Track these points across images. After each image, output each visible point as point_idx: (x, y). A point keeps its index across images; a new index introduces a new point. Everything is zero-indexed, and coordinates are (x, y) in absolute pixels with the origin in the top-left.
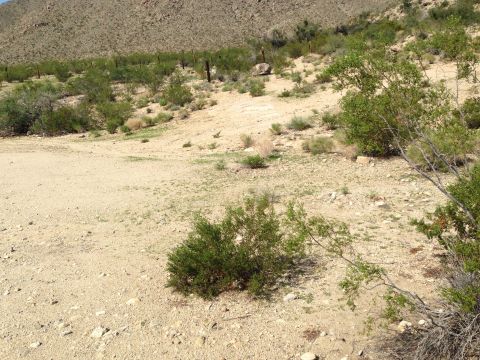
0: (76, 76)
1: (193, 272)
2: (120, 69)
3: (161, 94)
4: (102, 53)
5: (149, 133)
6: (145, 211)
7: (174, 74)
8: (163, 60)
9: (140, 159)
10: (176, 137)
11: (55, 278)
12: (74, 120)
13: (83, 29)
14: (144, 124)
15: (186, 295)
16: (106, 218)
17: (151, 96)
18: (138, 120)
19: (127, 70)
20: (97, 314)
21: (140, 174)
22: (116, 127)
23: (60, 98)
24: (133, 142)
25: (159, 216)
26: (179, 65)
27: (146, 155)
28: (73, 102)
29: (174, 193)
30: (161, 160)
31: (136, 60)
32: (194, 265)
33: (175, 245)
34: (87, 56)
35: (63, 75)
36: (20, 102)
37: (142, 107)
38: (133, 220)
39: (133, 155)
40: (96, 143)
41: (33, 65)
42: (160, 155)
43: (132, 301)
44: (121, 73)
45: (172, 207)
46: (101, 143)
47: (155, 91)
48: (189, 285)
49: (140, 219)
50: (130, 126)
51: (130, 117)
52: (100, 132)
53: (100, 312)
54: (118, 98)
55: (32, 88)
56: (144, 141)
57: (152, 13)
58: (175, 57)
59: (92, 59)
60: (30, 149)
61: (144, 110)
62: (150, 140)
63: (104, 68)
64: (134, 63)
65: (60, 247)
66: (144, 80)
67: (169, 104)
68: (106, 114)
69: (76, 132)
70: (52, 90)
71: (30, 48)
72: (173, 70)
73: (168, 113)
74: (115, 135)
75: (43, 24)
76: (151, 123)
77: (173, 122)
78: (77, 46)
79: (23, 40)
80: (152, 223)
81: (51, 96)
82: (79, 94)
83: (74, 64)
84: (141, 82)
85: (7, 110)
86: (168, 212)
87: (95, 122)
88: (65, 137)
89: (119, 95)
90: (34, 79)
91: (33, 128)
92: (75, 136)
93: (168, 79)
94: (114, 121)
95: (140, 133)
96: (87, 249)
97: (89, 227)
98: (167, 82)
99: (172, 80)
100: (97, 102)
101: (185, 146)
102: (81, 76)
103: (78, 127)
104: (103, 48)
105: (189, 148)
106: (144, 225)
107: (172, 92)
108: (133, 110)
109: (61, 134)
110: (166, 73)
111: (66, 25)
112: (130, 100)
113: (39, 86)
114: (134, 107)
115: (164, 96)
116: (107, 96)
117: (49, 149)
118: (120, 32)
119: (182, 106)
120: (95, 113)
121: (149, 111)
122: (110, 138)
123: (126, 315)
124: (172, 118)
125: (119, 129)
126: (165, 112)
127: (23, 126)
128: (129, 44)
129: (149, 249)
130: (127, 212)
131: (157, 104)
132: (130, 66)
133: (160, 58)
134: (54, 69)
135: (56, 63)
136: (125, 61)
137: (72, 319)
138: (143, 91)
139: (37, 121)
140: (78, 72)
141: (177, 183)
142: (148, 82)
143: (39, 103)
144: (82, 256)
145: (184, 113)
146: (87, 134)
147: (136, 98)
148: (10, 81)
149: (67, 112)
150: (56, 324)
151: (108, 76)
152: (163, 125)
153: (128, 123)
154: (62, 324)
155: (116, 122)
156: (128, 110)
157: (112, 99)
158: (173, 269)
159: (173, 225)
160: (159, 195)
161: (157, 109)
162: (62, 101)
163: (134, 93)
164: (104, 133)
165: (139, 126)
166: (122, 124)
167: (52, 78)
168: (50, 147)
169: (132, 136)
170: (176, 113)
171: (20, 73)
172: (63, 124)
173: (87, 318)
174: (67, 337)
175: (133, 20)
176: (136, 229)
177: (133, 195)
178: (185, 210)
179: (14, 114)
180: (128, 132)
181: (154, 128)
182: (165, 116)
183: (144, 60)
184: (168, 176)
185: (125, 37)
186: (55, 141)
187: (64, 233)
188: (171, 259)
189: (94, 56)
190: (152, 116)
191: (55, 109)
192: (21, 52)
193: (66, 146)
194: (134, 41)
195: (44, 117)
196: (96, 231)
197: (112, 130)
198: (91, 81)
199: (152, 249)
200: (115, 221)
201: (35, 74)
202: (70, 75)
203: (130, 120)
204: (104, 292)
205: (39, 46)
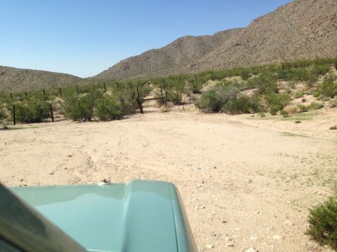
0: (254, 76)
1: (329, 228)
2: (286, 71)
3: (315, 88)
4: (273, 61)
5: (302, 117)
6: (293, 173)
7: (328, 74)
8: (320, 64)
9: (293, 135)
10: (324, 121)
11: (225, 206)
12: (249, 105)
13: (263, 46)
14: (299, 110)
15: (321, 245)
16: (263, 173)
17: (307, 90)
18: (294, 107)
19: (290, 72)
20: (252, 238)
21: (292, 146)
22: (277, 111)
23: (242, 90)
24: (288, 122)
25: (304, 179)
26: (333, 67)
27: (298, 133)
28: (249, 93)
29: (319, 163)
30: (309, 137)
31: (298, 64)
32: (331, 223)
33: (316, 204)
34: (262, 64)
35: (245, 76)
36: (218, 92)
37: (298, 98)
38: (283, 178)
39: (288, 131)
40: (261, 121)
41: (227, 70)
42: (309, 134)
43: (277, 237)
44: (285, 74)
45: (315, 174)
46: (264, 121)
47: (310, 86)
48: (325, 237)
49: (288, 178)
50: (287, 111)
51: (288, 104)
52: (265, 114)
53: (254, 238)
54: (281, 91)
55: (225, 84)
56: (297, 122)
57: (316, 31)
58: (330, 62)
59: (266, 65)
60: (220, 122)
61: (300, 100)
62: (303, 122)
63: (273, 70)
64: (296, 67)
65: (231, 186)
66: (302, 77)
67: (322, 96)
68: (270, 102)
69: (249, 113)
70: (238, 85)
71: (227, 60)
72: (327, 71)
73: (320, 102)
74: (275, 116)
75: (238, 45)
76: (304, 110)
77: (323, 110)
78: (257, 57)
79: (224, 55)
80: (298, 183)
81: (236, 89)
82: (254, 88)
83: (253, 69)
84: (300, 80)
85: (210, 97)
86: (312, 177)
87: (263, 106)
88: (241, 115)
89: (282, 89)
90: (227, 79)
91: (223, 108)
92: (248, 115)
93: (323, 77)
94: (276, 107)
95: (295, 116)
96: (248, 192)
97: (250, 177)
98: (321, 80)
99: (326, 78)
100: (265, 93)
101: (332, 128)
102: (257, 76)
103: (250, 110)
104: (275, 58)
105: (335, 131)
106: (291, 183)
107: (324, 87)
108: (291, 100)
109: (239, 113)
110: (321, 73)
111: (252, 44)
112: (289, 92)
113: (230, 83)
114: (292, 97)
115: (317, 90)
116: (273, 90)
117: (231, 122)
118: (289, 46)
119: (333, 97)
120: (263, 101)
121: (304, 101)
122: (272, 119)
123: (272, 246)
124: (322, 107)
125: (278, 113)
126: (317, 102)
127: (217, 107)
128: (293, 54)
129: (293, 202)
130: (279, 172)
131: (312, 96)
132: (293, 69)
133: (318, 62)
134: (240, 72)
135: (242, 68)
136: (289, 66)
137: (234, 236)
138: (301, 86)
139: (226, 105)
140: (255, 74)
141: (321, 156)
142: (306, 79)
143: (229, 94)
144: (244, 195)
145: (334, 103)
146: (256, 114)
147: (295, 91)
148: (213, 80)
149: (245, 100)
150: (224, 237)
151: (275, 76)
152: (314, 112)
153: (286, 109)
154: (227, 238)
155: (278, 107)
156: (287, 99)
157: (277, 91)
158: (313, 222)
159: (315, 188)
160: (305, 163)
161: (310, 99)
162: (243, 93)
163: (293, 88)
164: (268, 115)
165: (294, 111)
166: (281, 109)
167: (238, 78)
168: (231, 121)
169: (288, 118)
170: (327, 103)
171: (220, 75)
172: (242, 107)
173: (244, 239)
174: (230, 248)
175: (300, 37)
176: (284, 185)
177: (284, 160)
178: (326, 179)
179: (213, 99)
180: (285, 115)
181: (306, 113)
182: (316, 105)
183: (304, 64)
184: (315, 150)
185: (292, 50)
186: (235, 118)
187: (234, 178)
188: (313, 214)
189: (268, 63)
190: (305, 104)
191: (238, 98)
192: (222, 63)
193: (241, 121)
194: (299, 51)
195: (230, 102)
196: (255, 180)
197: (274, 113)
198: (263, 80)
199: (296, 203)
200: (269, 176)
201: (229, 75)
202: (250, 76)
203: (288, 106)
204: (257, 225)
205: (233, 58)
